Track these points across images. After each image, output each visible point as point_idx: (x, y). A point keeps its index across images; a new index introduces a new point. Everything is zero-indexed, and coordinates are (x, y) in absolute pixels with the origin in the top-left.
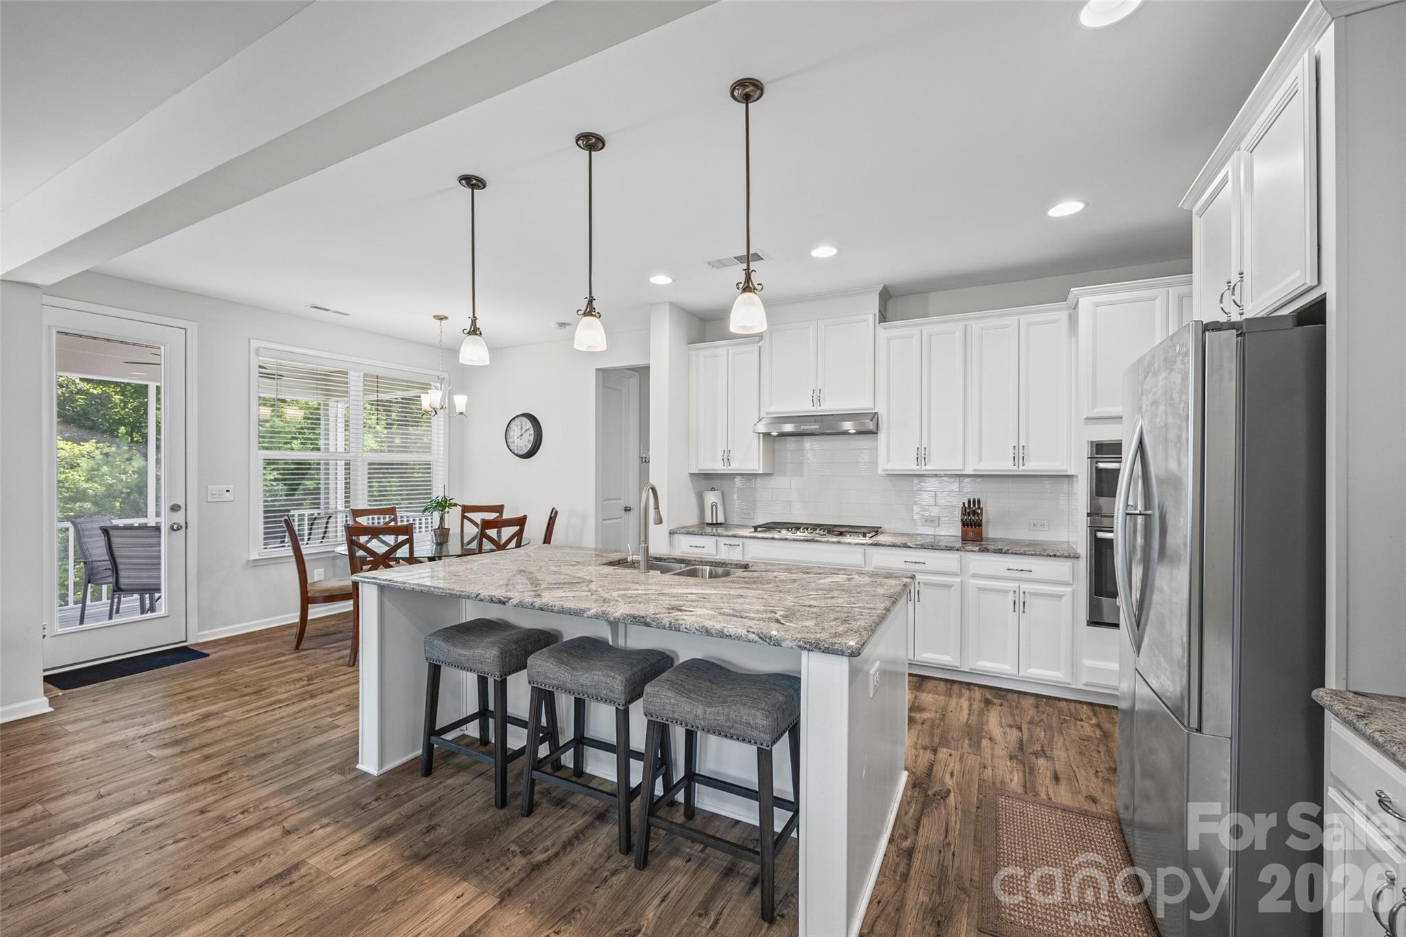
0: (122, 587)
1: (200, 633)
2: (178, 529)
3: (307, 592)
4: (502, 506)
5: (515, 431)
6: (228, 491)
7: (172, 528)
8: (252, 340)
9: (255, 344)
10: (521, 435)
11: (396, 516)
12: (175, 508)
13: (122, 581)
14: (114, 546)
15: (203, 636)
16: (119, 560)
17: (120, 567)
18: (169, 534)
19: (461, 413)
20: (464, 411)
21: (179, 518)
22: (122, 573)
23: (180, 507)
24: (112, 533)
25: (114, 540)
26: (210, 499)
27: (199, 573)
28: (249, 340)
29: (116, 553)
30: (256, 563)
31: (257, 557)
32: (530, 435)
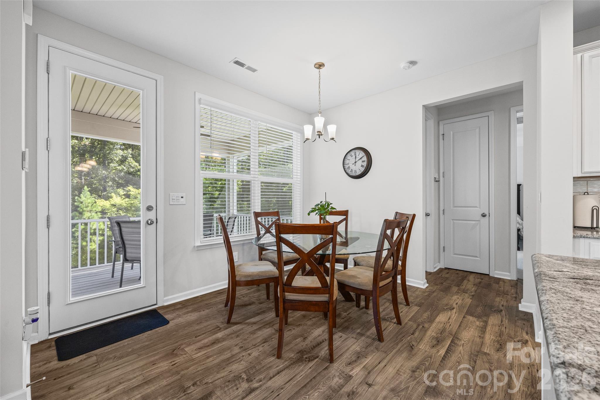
0: (128, 259)
1: (165, 298)
2: (151, 224)
3: (235, 276)
4: (347, 211)
5: (351, 160)
6: (182, 197)
7: (147, 222)
8: (196, 93)
9: (198, 96)
10: (355, 162)
11: (279, 217)
12: (149, 208)
13: (128, 255)
14: (123, 233)
15: (167, 300)
16: (126, 242)
17: (127, 246)
18: (146, 227)
19: (333, 139)
20: (334, 136)
21: (151, 215)
22: (127, 250)
23: (152, 208)
24: (122, 225)
25: (123, 229)
26: (171, 203)
27: (165, 255)
28: (195, 92)
29: (124, 238)
30: (199, 249)
31: (199, 244)
32: (363, 161)
